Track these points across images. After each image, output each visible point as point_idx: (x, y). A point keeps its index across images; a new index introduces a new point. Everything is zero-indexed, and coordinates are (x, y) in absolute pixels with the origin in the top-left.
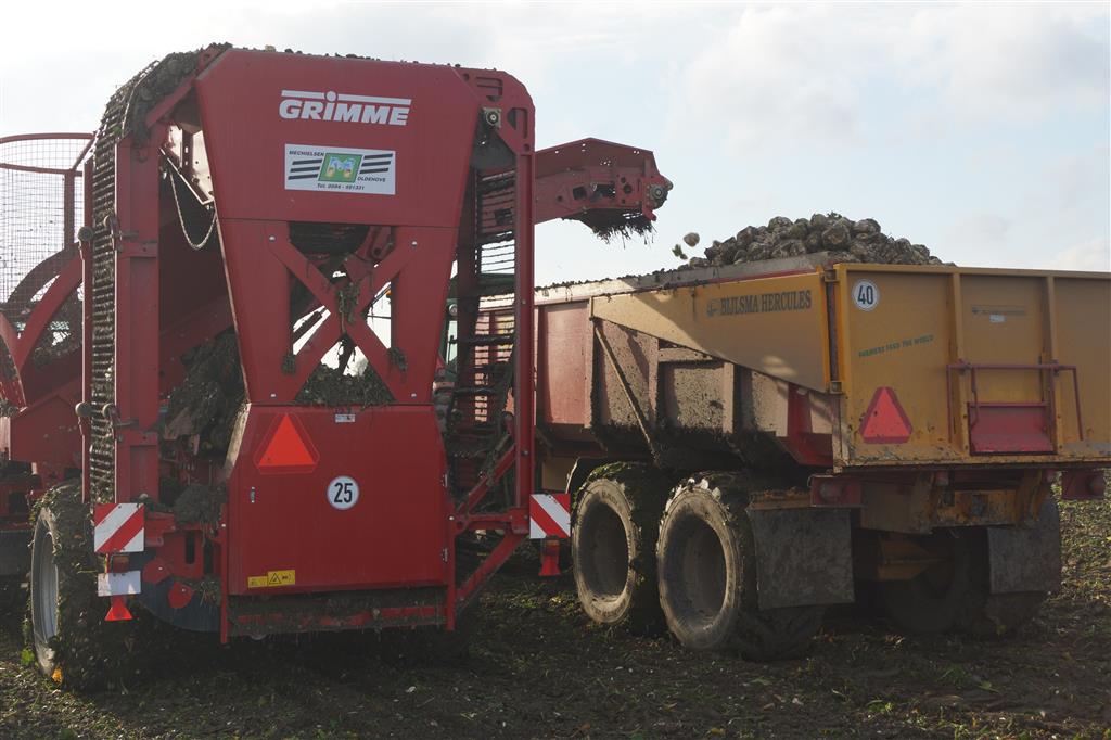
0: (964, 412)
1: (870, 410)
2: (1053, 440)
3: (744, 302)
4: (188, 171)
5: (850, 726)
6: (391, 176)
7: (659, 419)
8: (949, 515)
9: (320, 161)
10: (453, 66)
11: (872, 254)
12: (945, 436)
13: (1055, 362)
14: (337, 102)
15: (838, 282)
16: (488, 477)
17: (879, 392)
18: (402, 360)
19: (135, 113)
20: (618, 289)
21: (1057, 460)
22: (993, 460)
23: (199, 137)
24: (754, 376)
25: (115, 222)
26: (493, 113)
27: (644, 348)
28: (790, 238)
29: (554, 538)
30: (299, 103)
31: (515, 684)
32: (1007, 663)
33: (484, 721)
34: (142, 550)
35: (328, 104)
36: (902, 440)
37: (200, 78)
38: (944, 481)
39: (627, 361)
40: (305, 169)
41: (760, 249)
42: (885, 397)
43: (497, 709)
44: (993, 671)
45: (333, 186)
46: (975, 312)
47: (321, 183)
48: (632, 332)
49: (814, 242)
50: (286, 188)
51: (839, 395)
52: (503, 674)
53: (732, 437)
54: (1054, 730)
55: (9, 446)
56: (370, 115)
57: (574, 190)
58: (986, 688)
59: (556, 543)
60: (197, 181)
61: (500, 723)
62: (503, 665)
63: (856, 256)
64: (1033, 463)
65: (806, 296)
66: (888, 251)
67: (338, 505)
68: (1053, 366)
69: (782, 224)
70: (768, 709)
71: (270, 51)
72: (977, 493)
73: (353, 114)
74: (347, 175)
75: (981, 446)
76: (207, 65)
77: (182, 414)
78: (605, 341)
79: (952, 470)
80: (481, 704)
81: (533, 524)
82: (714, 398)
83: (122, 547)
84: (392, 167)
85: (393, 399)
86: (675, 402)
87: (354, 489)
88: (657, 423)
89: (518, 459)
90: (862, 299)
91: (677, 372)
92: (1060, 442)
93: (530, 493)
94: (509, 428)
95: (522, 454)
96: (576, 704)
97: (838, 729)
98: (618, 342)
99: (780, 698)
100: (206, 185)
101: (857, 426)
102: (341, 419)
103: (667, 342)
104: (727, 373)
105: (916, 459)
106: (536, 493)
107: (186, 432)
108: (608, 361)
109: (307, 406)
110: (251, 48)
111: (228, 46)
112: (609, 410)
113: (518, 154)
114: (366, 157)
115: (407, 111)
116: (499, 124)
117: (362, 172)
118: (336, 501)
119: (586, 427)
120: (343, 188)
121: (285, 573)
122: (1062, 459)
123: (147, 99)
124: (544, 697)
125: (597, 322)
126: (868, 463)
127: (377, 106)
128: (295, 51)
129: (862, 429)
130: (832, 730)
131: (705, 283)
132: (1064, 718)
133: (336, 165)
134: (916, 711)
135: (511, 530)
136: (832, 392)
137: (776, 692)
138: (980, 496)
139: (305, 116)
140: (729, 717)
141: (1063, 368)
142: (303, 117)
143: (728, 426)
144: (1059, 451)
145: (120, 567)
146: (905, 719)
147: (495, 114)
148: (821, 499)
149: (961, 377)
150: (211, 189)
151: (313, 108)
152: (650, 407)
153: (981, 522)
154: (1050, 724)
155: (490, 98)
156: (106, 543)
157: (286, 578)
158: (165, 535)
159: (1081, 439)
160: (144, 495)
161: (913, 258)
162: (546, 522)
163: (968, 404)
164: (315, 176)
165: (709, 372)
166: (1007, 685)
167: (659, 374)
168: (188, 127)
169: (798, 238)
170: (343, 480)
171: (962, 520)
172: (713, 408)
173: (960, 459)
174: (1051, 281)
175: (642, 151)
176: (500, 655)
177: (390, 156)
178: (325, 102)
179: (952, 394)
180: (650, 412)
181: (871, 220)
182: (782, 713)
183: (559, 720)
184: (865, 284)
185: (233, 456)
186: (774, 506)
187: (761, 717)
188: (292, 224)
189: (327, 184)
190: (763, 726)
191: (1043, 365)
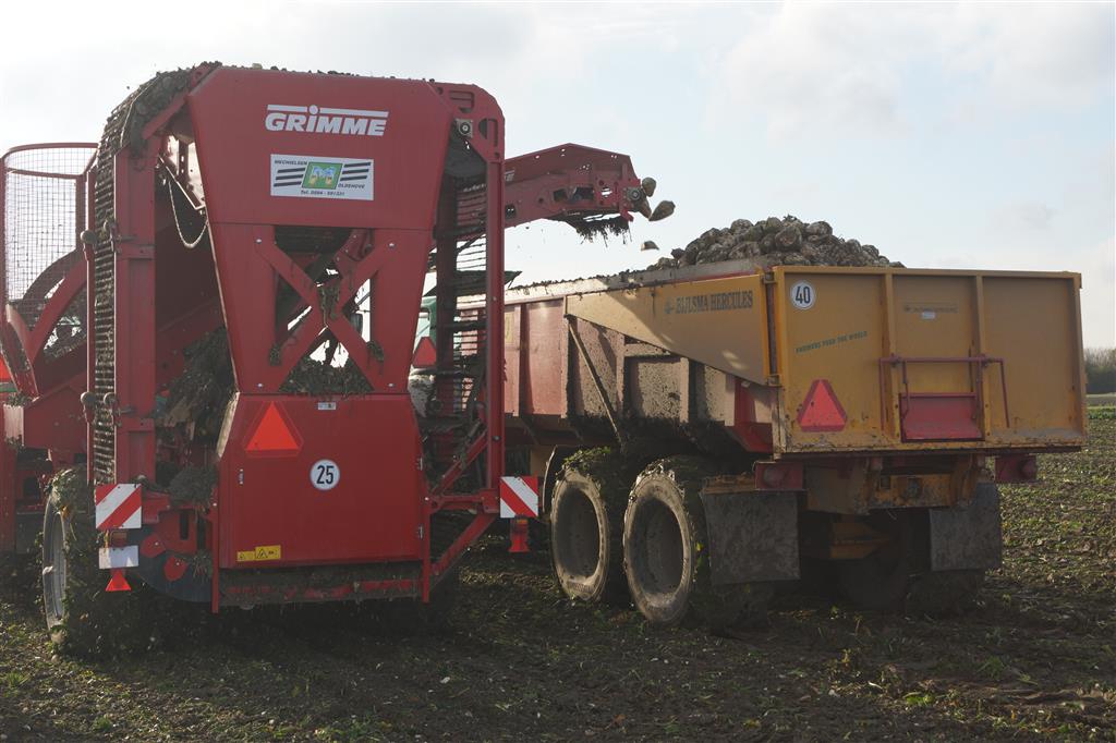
0: (896, 402)
1: (807, 402)
2: (981, 426)
3: (696, 301)
4: (184, 178)
5: (887, 719)
6: (369, 183)
7: (625, 410)
8: (886, 498)
9: (303, 169)
10: (427, 80)
11: (822, 255)
12: (878, 425)
13: (983, 355)
14: (319, 115)
15: (776, 284)
16: (460, 460)
17: (815, 384)
18: (380, 353)
19: (133, 126)
20: (589, 289)
21: (985, 447)
22: (924, 446)
23: (192, 146)
24: (706, 370)
25: (114, 227)
26: (464, 124)
27: (612, 344)
28: (747, 240)
29: (523, 517)
30: (283, 116)
31: (550, 675)
32: (1045, 655)
33: (520, 712)
34: (139, 526)
35: (311, 117)
36: (840, 428)
37: (193, 93)
38: (878, 465)
39: (597, 356)
40: (288, 178)
41: (718, 251)
42: (821, 388)
43: (532, 700)
44: (1033, 663)
45: (315, 193)
46: (908, 309)
47: (305, 190)
48: (602, 329)
49: (767, 243)
50: (272, 194)
51: (777, 387)
52: (537, 665)
53: (687, 427)
54: (1094, 723)
55: (22, 433)
56: (350, 127)
57: (555, 193)
58: (1023, 680)
59: (525, 521)
60: (192, 187)
61: (535, 714)
62: (538, 656)
63: (806, 257)
64: (962, 449)
65: (748, 295)
66: (837, 251)
67: (321, 486)
68: (980, 359)
69: (743, 226)
70: (805, 701)
71: (257, 68)
72: (912, 477)
73: (334, 126)
74: (328, 182)
75: (912, 433)
76: (199, 82)
77: (180, 403)
78: (578, 337)
79: (888, 457)
80: (516, 694)
81: (503, 504)
82: (672, 390)
83: (121, 525)
84: (370, 175)
85: (372, 389)
86: (639, 394)
87: (336, 472)
88: (624, 413)
89: (489, 444)
90: (800, 298)
91: (641, 365)
92: (988, 429)
93: (500, 475)
94: (480, 416)
95: (493, 439)
96: (610, 695)
97: (875, 721)
98: (590, 339)
99: (816, 689)
100: (199, 193)
101: (794, 415)
102: (323, 407)
103: (632, 338)
104: (683, 367)
105: (849, 446)
106: (506, 475)
107: (183, 420)
108: (581, 354)
109: (292, 395)
110: (239, 66)
111: (218, 64)
112: (582, 401)
113: (489, 162)
114: (346, 166)
115: (384, 122)
116: (470, 135)
117: (342, 179)
118: (319, 482)
119: (562, 417)
120: (325, 194)
121: (271, 548)
122: (990, 446)
123: (144, 113)
124: (579, 688)
125: (572, 319)
126: (806, 450)
127: (357, 118)
128: (280, 68)
129: (799, 419)
130: (869, 722)
131: (663, 283)
132: (1104, 711)
133: (318, 173)
134: (953, 704)
135: (483, 511)
136: (771, 385)
137: (812, 684)
138: (916, 480)
139: (289, 128)
140: (766, 709)
141: (990, 361)
142: (287, 129)
143: (684, 416)
144: (987, 438)
145: (118, 543)
146: (943, 711)
147: (467, 125)
148: (766, 484)
149: (893, 370)
150: (203, 196)
151: (297, 121)
152: (618, 398)
153: (917, 504)
154: (1089, 717)
155: (463, 110)
156: (107, 520)
157: (272, 553)
158: (160, 513)
159: (1008, 426)
160: (141, 477)
161: (861, 258)
162: (515, 502)
163: (900, 395)
164: (299, 183)
165: (668, 367)
166: (1046, 677)
167: (625, 368)
168: (184, 138)
169: (753, 240)
170: (325, 463)
171: (899, 501)
172: (672, 400)
173: (892, 445)
174: (979, 281)
175: (619, 155)
176: (536, 646)
177: (369, 164)
178: (308, 115)
179: (885, 387)
180: (617, 403)
181: (824, 223)
182: (818, 705)
183: (595, 711)
184: (803, 285)
185: (223, 442)
186: (726, 490)
187: (798, 709)
188: (277, 228)
189: (310, 190)
190: (799, 717)
191: (971, 359)
